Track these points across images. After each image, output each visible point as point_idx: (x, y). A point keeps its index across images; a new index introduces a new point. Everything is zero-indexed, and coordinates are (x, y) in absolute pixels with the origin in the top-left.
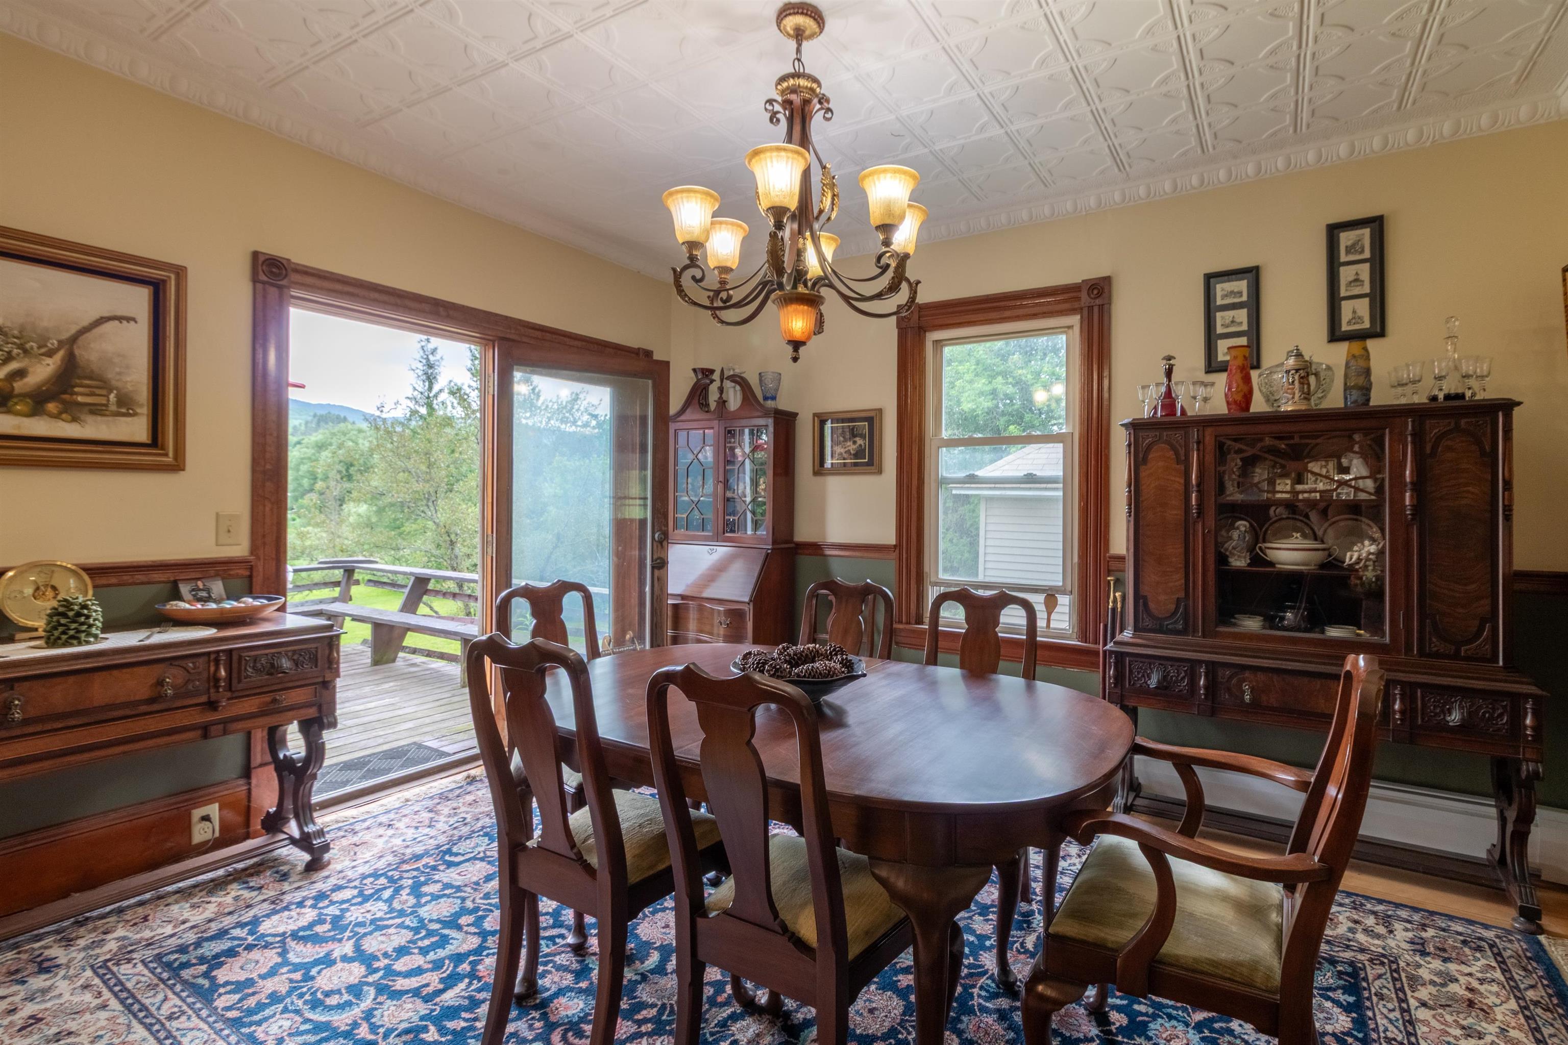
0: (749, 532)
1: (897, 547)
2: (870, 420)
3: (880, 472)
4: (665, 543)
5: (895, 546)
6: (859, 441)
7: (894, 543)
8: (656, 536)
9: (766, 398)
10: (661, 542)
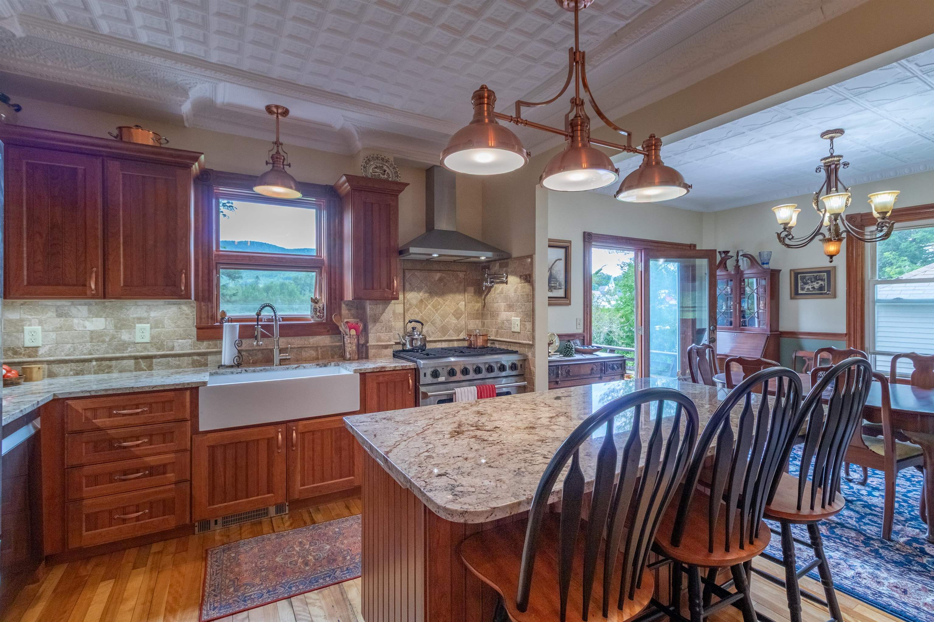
0: (757, 326)
1: (848, 334)
2: (828, 272)
3: (835, 296)
4: (715, 331)
5: (846, 334)
6: (821, 282)
7: (845, 332)
8: (711, 328)
9: (763, 264)
10: (713, 331)
